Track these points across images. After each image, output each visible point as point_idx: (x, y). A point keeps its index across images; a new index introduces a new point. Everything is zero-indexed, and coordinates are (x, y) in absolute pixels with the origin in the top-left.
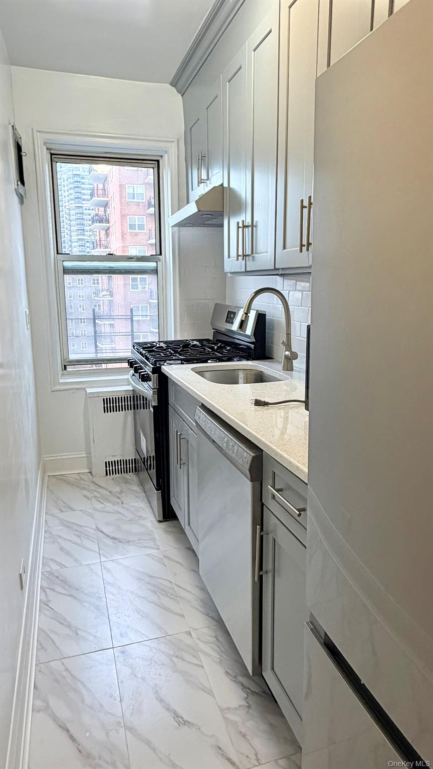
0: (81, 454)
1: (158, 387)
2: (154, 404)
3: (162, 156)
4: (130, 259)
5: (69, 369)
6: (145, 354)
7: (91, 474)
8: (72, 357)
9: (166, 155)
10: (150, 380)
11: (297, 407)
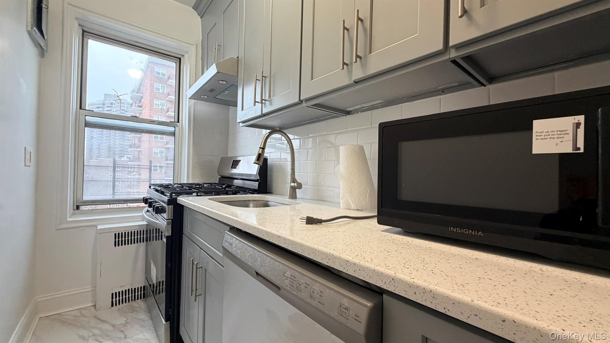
0: (86, 289)
1: (172, 218)
2: (167, 235)
3: (183, 56)
4: (152, 122)
5: (83, 208)
6: (161, 189)
7: (95, 308)
8: (86, 198)
9: (187, 55)
10: (165, 212)
11: (349, 223)
